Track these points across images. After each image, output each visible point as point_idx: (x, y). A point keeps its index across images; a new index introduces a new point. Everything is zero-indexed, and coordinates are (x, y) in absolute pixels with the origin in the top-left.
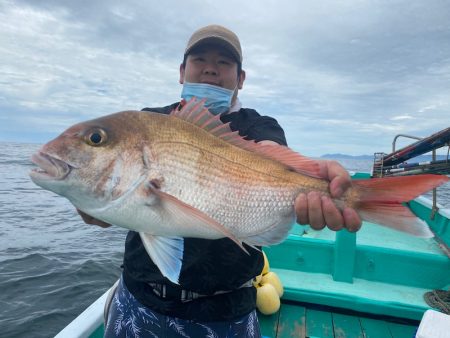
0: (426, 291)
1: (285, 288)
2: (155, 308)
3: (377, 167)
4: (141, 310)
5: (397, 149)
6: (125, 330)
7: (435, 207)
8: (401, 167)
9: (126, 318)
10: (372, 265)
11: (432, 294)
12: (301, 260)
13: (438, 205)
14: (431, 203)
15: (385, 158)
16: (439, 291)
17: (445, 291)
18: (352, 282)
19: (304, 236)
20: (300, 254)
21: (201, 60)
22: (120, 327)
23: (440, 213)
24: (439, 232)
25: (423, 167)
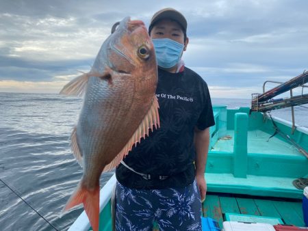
0: (293, 180)
3: (253, 103)
5: (266, 91)
6: (126, 198)
7: (294, 126)
8: (270, 102)
9: (126, 191)
10: (258, 166)
11: (298, 181)
12: (211, 166)
13: (296, 125)
14: (291, 123)
15: (259, 97)
16: (302, 179)
17: (305, 179)
18: (246, 178)
20: (211, 162)
22: (123, 196)
23: (298, 130)
24: (298, 142)
25: (286, 100)
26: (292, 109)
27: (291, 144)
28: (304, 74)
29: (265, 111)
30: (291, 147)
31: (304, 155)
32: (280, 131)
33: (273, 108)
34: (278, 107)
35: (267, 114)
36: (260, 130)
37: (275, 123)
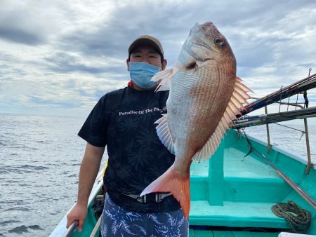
0: (272, 205)
2: (138, 211)
4: (129, 214)
6: (119, 230)
7: (269, 144)
8: (244, 118)
11: (277, 207)
14: (267, 142)
16: (281, 204)
17: (284, 204)
18: (223, 205)
22: (115, 229)
23: (273, 148)
24: (273, 162)
25: (262, 118)
26: (267, 126)
27: (267, 164)
28: (281, 90)
29: (238, 128)
30: (267, 167)
31: (281, 177)
32: (254, 149)
33: (248, 126)
34: (252, 125)
35: (241, 130)
36: (234, 147)
37: (249, 141)
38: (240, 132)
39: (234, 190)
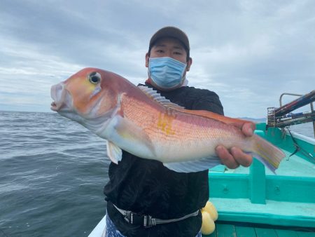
1: (218, 212)
3: (270, 118)
4: (118, 232)
5: (283, 105)
8: (288, 116)
12: (226, 190)
15: (276, 111)
18: (265, 204)
19: (226, 172)
20: (225, 185)
21: (161, 51)
25: (307, 115)
26: (314, 124)
29: (283, 126)
32: (301, 149)
33: (292, 123)
34: (297, 123)
35: (286, 129)
37: (295, 140)
38: (284, 131)
39: (278, 189)
